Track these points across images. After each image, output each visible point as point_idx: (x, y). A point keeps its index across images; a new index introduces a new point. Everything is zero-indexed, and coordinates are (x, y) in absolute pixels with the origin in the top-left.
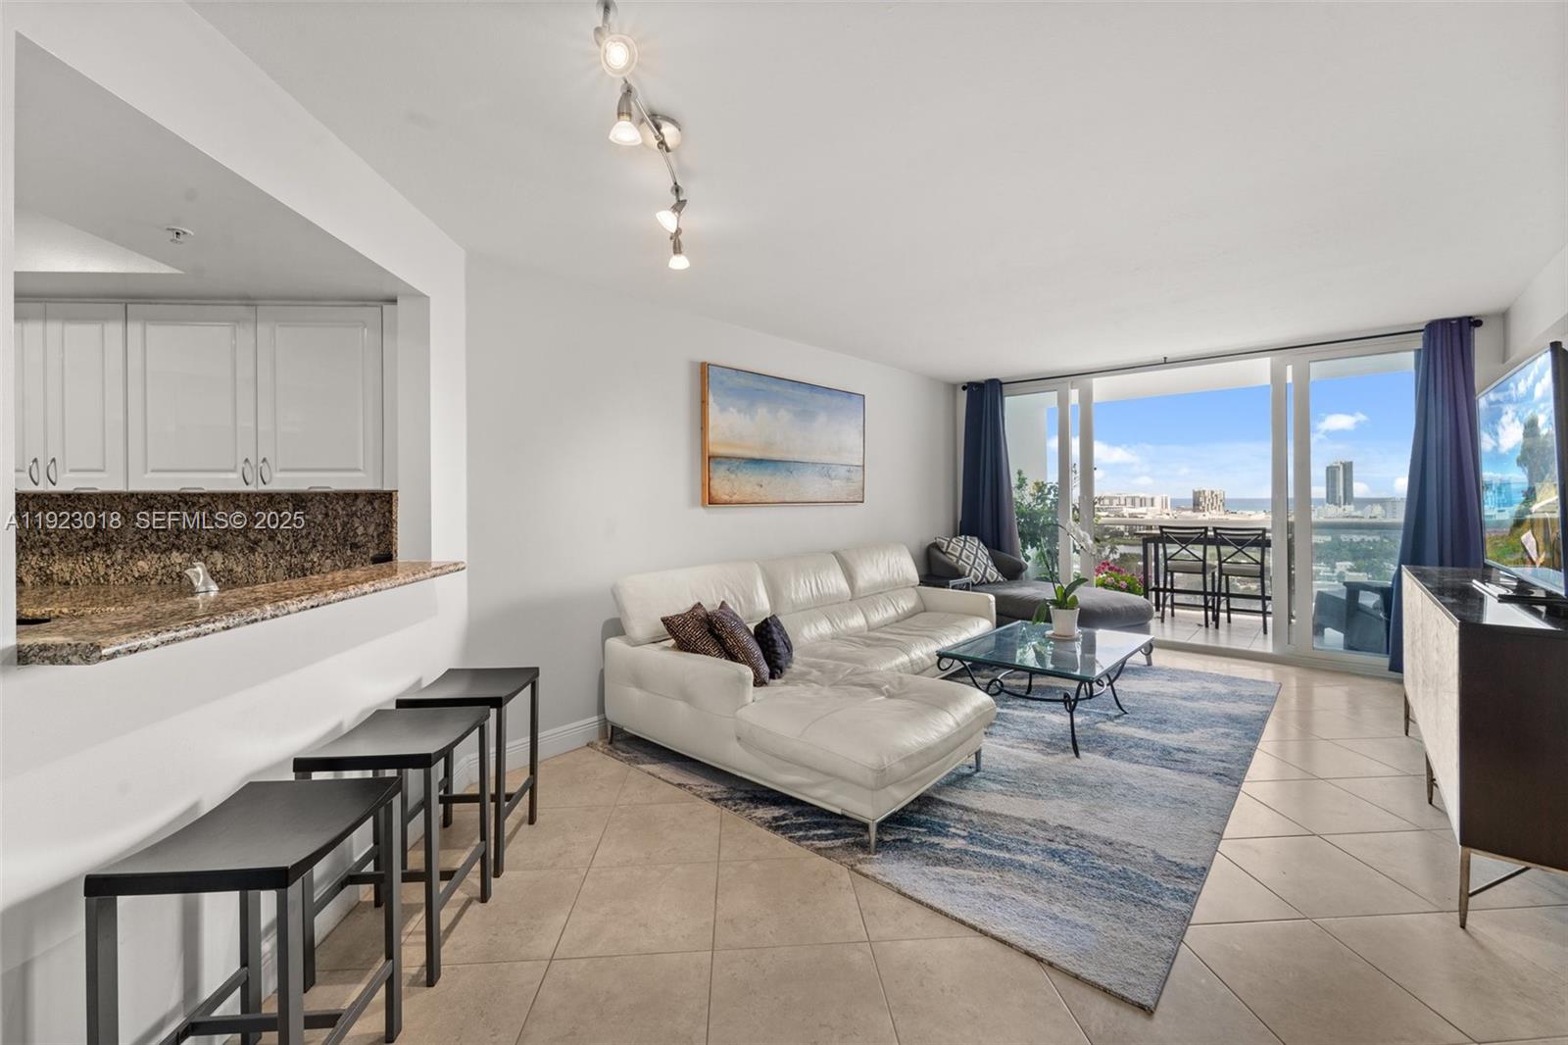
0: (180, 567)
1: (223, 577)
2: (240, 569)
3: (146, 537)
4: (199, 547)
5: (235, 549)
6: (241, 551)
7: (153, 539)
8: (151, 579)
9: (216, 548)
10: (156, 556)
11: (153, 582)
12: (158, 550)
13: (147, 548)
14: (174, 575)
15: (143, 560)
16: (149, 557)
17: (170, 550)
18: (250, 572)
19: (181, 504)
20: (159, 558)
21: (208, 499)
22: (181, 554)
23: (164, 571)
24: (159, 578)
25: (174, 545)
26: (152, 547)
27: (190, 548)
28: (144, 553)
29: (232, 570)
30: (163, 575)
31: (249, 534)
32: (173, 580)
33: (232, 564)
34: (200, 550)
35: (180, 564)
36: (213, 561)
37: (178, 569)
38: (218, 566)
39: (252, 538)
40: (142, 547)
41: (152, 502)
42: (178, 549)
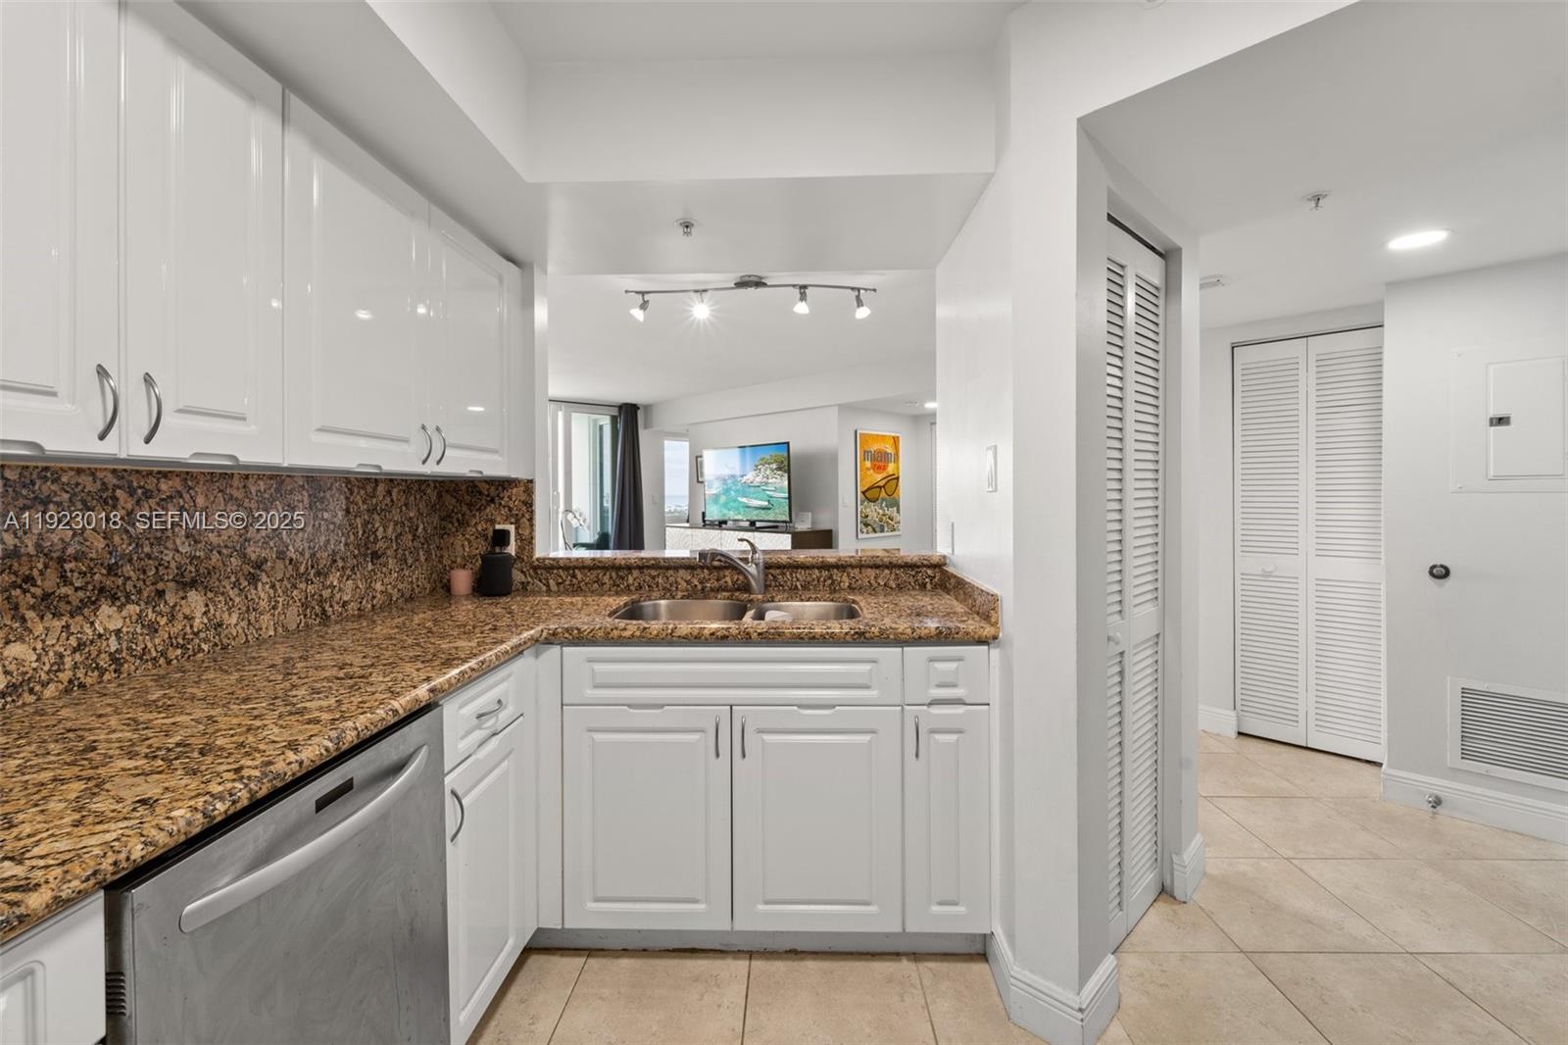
0: (119, 638)
1: (206, 640)
2: (234, 620)
3: (29, 579)
4: (160, 586)
5: (225, 583)
6: (236, 585)
7: (50, 582)
8: (44, 685)
9: (193, 584)
10: (58, 624)
11: (51, 691)
12: (64, 607)
13: (33, 607)
14: (104, 661)
15: (21, 639)
16: (39, 629)
17: (94, 604)
18: (250, 623)
19: (119, 493)
20: (67, 627)
21: (177, 483)
22: (121, 608)
23: (78, 657)
24: (65, 676)
25: (102, 590)
26: (47, 604)
27: (140, 592)
28: (23, 619)
29: (220, 625)
30: (75, 666)
31: (249, 550)
32: (102, 671)
33: (220, 613)
34: (161, 594)
35: (119, 631)
36: (187, 611)
37: (113, 644)
38: (197, 623)
39: (253, 557)
40: (16, 608)
41: (48, 488)
42: (114, 598)
